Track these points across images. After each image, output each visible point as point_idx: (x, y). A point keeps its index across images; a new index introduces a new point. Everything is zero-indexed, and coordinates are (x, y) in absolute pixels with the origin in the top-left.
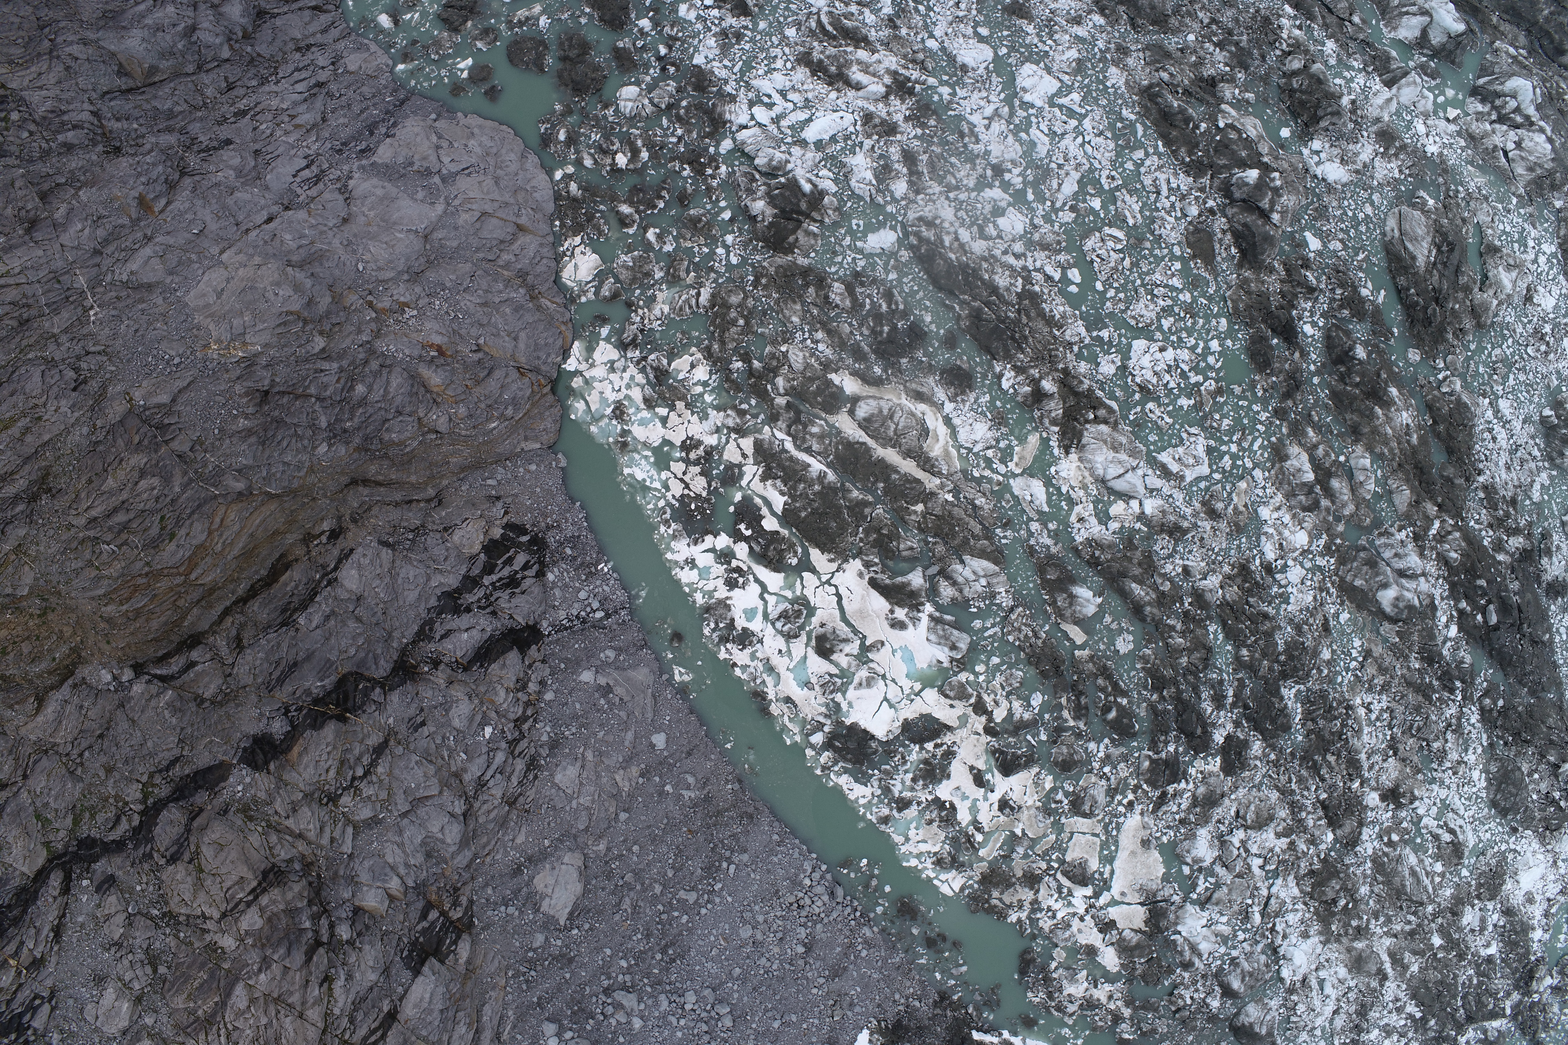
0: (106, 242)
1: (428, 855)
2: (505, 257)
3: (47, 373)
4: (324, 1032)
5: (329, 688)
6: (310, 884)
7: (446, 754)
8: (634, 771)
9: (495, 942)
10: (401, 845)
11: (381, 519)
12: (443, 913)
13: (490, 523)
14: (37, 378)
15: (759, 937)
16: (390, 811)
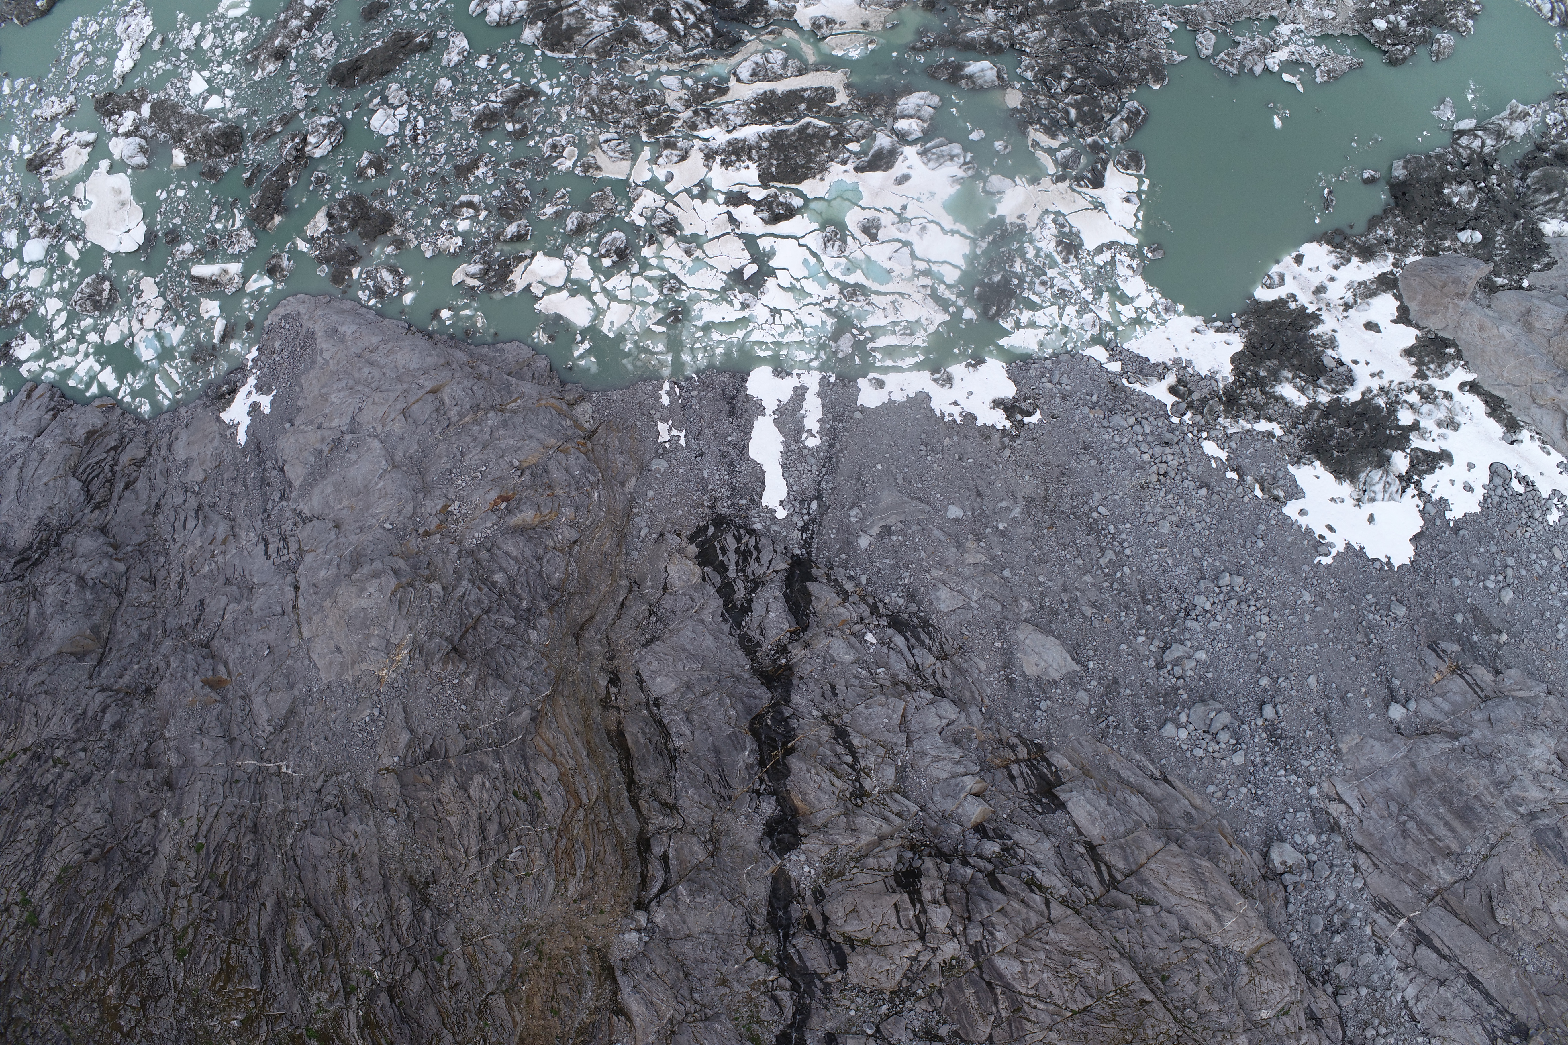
0: (226, 731)
1: (957, 743)
2: (452, 413)
3: (315, 830)
4: (1077, 912)
5: (755, 747)
6: (930, 855)
7: (872, 683)
8: (971, 545)
9: (1065, 736)
10: (936, 759)
11: (625, 633)
12: (1017, 761)
13: (681, 551)
14: (314, 841)
15: (1174, 519)
16: (899, 752)
